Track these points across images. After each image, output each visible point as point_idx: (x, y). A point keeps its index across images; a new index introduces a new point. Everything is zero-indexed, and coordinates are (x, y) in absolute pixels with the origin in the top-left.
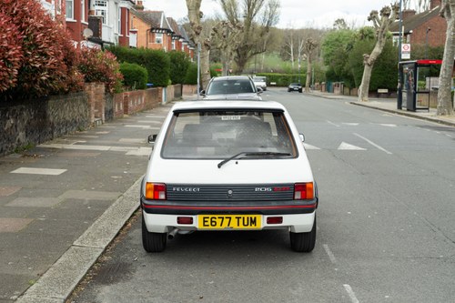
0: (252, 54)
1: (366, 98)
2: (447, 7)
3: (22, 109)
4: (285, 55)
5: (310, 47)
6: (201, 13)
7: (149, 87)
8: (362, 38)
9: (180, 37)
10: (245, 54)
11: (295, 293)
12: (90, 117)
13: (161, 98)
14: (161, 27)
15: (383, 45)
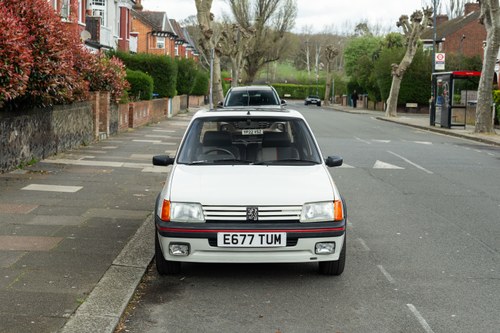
0: (264, 62)
1: (395, 113)
2: (487, 13)
3: (26, 120)
4: (300, 64)
5: (330, 54)
6: (212, 15)
7: (154, 97)
8: (389, 46)
9: (184, 41)
10: (256, 62)
11: (358, 312)
12: (94, 130)
13: (166, 110)
14: (163, 29)
15: (413, 53)
